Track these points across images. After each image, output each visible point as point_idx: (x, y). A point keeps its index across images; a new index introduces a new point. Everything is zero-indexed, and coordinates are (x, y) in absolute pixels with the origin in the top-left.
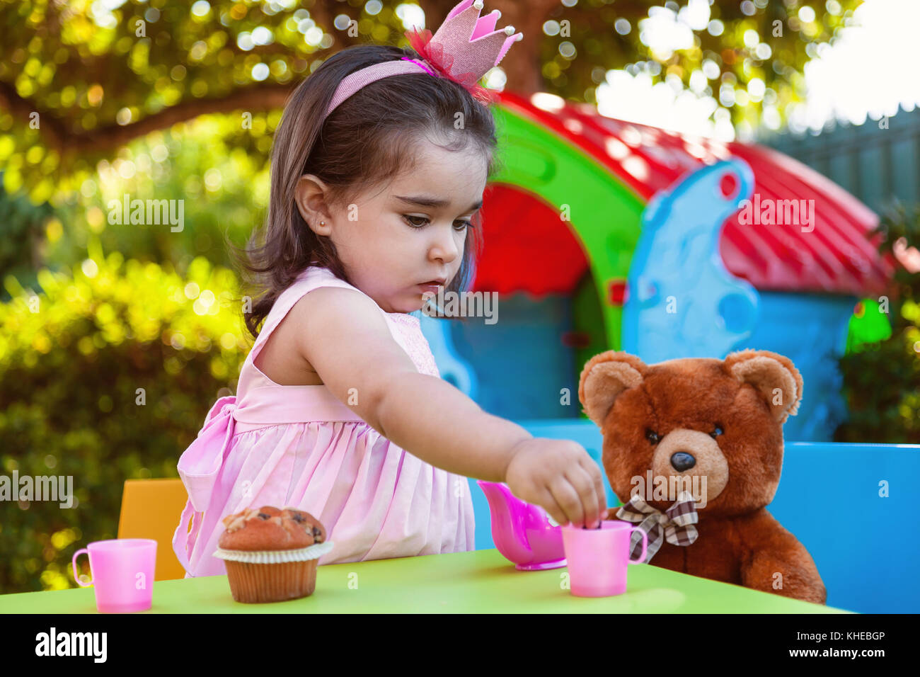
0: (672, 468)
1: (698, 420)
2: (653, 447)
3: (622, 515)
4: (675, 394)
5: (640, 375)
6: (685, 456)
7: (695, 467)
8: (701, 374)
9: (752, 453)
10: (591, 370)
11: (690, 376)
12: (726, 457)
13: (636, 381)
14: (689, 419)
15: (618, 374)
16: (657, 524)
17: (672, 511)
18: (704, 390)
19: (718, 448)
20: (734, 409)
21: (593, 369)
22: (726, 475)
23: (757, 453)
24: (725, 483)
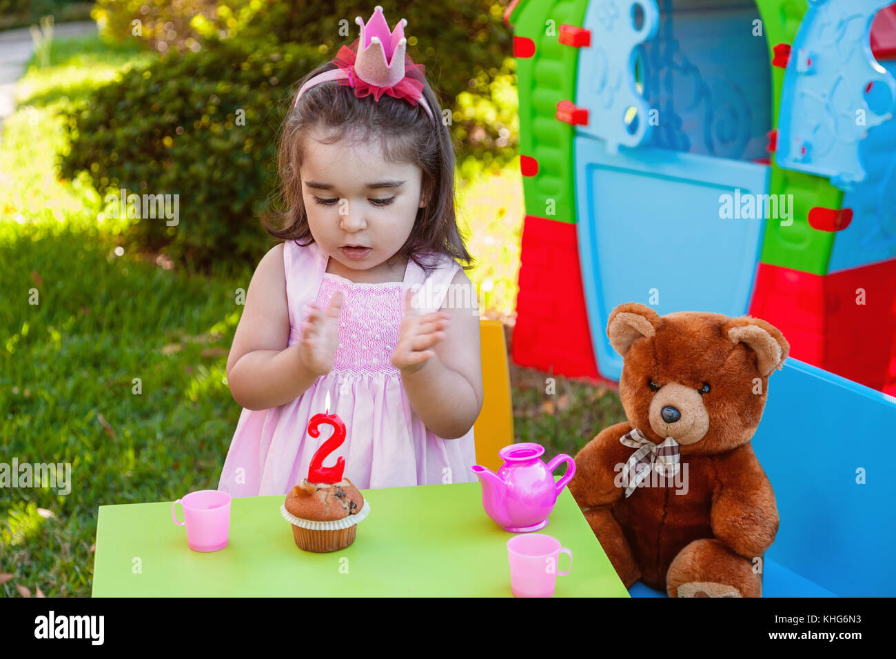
0: (662, 419)
1: (690, 379)
2: (653, 393)
3: (624, 441)
4: (676, 353)
5: (652, 327)
6: (673, 411)
7: (679, 421)
8: (702, 334)
9: (731, 410)
10: (615, 317)
11: (692, 335)
12: (709, 413)
13: (649, 331)
14: (683, 376)
15: (635, 325)
16: (651, 452)
17: (660, 449)
18: (700, 351)
19: (702, 405)
20: (722, 371)
21: (617, 316)
22: (706, 428)
23: (735, 410)
24: (705, 434)
